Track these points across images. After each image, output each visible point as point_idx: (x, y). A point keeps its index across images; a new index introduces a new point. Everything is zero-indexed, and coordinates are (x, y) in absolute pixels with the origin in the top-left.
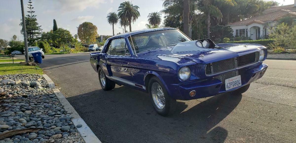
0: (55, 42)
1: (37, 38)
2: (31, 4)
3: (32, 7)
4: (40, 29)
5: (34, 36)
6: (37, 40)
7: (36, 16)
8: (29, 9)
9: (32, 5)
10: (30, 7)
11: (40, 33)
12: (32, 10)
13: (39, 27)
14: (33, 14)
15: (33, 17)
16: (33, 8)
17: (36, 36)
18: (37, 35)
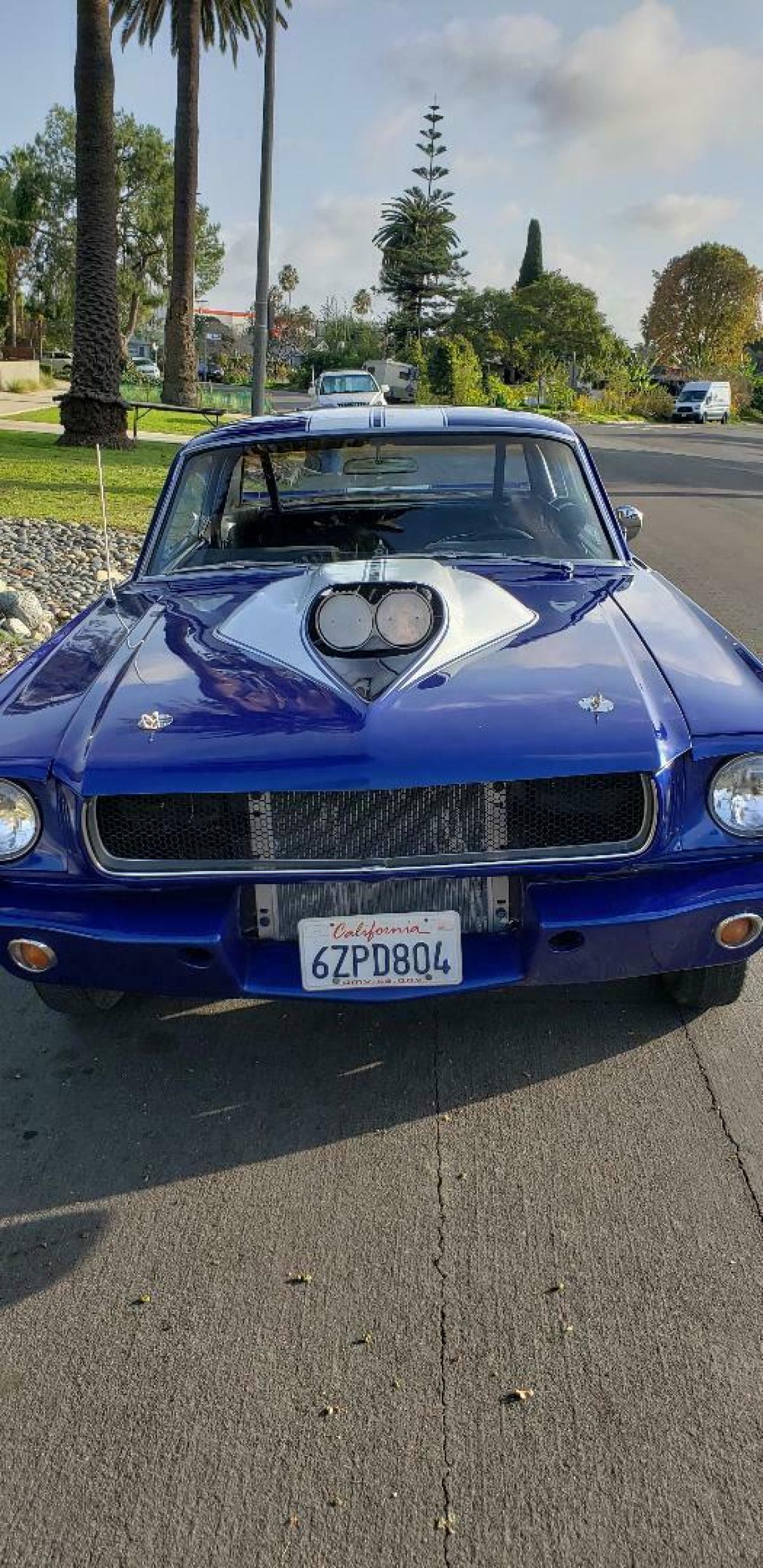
0: (518, 347)
1: (436, 315)
2: (439, 127)
3: (437, 143)
4: (457, 268)
5: (425, 304)
6: (433, 328)
7: (450, 194)
8: (423, 153)
9: (438, 135)
10: (431, 146)
11: (455, 292)
12: (439, 161)
13: (456, 257)
14: (439, 183)
15: (438, 202)
16: (442, 150)
17: (431, 305)
18: (438, 299)
